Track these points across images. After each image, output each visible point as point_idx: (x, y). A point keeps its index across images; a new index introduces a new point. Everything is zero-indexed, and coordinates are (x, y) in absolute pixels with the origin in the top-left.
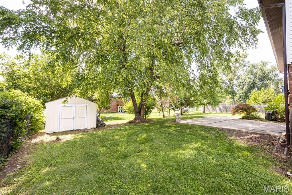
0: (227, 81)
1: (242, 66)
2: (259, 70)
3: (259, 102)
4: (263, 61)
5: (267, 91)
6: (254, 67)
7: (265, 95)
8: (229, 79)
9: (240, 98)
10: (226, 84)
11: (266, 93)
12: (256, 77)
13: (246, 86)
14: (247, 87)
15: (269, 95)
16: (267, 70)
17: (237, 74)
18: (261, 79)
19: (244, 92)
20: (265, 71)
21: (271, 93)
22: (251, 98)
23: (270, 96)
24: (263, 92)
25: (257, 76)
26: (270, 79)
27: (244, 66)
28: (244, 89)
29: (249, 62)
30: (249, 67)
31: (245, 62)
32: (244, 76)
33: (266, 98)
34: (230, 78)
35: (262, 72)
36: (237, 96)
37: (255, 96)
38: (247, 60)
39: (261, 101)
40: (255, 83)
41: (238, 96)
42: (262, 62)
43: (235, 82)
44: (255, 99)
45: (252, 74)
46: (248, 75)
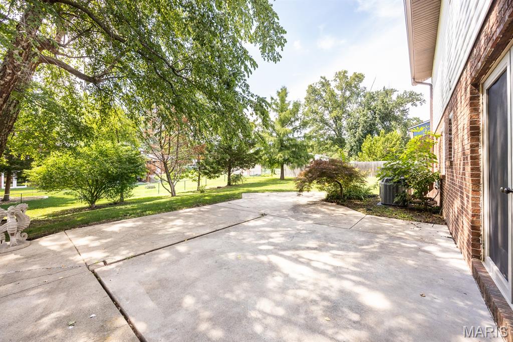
0: (331, 122)
1: (355, 97)
2: (380, 102)
3: (376, 157)
4: (387, 88)
5: (390, 137)
6: (373, 97)
7: (386, 144)
8: (335, 118)
9: (351, 150)
10: (330, 127)
11: (388, 139)
12: (375, 115)
13: (360, 130)
14: (362, 131)
15: (393, 142)
16: (391, 103)
17: (347, 109)
18: (383, 118)
19: (357, 140)
20: (388, 105)
21: (395, 140)
22: (364, 149)
23: (394, 145)
24: (382, 138)
25: (377, 112)
26: (396, 119)
27: (358, 95)
28: (357, 135)
29: (365, 88)
30: (364, 97)
31: (359, 90)
32: (358, 112)
33: (388, 149)
34: (335, 115)
35: (384, 106)
36: (346, 146)
37: (369, 146)
38: (361, 85)
39: (379, 154)
40: (374, 124)
41: (348, 146)
42: (384, 90)
43: (344, 123)
44: (369, 150)
45: (369, 109)
46: (363, 111)
